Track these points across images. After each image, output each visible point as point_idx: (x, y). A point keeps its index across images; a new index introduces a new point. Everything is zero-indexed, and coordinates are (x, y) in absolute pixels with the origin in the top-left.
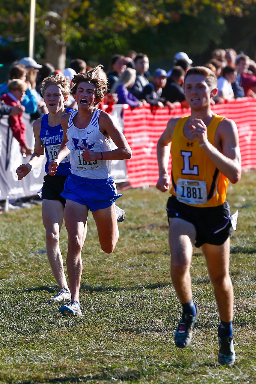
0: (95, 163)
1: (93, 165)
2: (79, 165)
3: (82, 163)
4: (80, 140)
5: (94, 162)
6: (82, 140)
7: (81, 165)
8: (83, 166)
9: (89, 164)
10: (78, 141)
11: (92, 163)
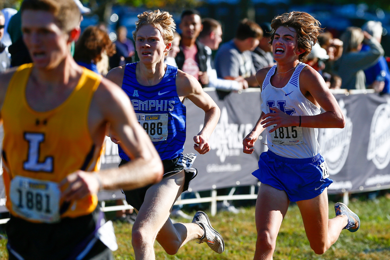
0: (295, 136)
1: (292, 139)
2: (275, 137)
3: (278, 135)
4: (276, 103)
5: (293, 135)
6: (279, 103)
7: (277, 138)
8: (279, 139)
9: (287, 138)
10: (274, 105)
11: (291, 136)
